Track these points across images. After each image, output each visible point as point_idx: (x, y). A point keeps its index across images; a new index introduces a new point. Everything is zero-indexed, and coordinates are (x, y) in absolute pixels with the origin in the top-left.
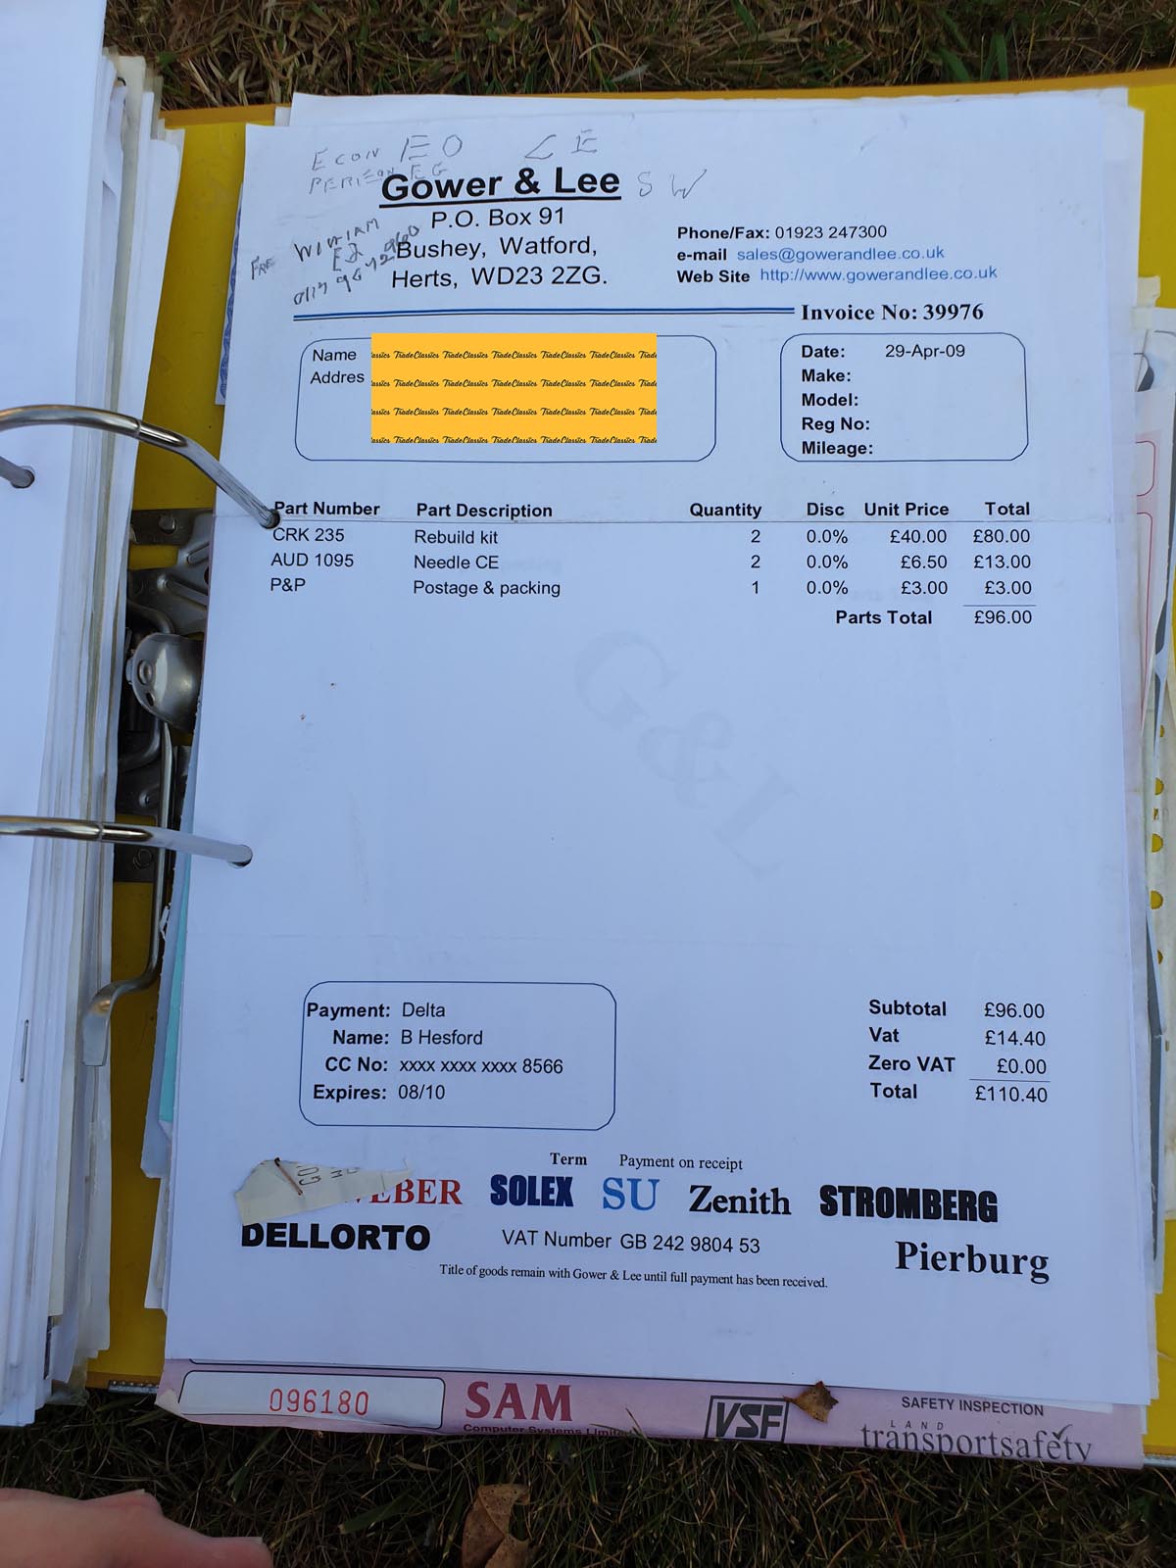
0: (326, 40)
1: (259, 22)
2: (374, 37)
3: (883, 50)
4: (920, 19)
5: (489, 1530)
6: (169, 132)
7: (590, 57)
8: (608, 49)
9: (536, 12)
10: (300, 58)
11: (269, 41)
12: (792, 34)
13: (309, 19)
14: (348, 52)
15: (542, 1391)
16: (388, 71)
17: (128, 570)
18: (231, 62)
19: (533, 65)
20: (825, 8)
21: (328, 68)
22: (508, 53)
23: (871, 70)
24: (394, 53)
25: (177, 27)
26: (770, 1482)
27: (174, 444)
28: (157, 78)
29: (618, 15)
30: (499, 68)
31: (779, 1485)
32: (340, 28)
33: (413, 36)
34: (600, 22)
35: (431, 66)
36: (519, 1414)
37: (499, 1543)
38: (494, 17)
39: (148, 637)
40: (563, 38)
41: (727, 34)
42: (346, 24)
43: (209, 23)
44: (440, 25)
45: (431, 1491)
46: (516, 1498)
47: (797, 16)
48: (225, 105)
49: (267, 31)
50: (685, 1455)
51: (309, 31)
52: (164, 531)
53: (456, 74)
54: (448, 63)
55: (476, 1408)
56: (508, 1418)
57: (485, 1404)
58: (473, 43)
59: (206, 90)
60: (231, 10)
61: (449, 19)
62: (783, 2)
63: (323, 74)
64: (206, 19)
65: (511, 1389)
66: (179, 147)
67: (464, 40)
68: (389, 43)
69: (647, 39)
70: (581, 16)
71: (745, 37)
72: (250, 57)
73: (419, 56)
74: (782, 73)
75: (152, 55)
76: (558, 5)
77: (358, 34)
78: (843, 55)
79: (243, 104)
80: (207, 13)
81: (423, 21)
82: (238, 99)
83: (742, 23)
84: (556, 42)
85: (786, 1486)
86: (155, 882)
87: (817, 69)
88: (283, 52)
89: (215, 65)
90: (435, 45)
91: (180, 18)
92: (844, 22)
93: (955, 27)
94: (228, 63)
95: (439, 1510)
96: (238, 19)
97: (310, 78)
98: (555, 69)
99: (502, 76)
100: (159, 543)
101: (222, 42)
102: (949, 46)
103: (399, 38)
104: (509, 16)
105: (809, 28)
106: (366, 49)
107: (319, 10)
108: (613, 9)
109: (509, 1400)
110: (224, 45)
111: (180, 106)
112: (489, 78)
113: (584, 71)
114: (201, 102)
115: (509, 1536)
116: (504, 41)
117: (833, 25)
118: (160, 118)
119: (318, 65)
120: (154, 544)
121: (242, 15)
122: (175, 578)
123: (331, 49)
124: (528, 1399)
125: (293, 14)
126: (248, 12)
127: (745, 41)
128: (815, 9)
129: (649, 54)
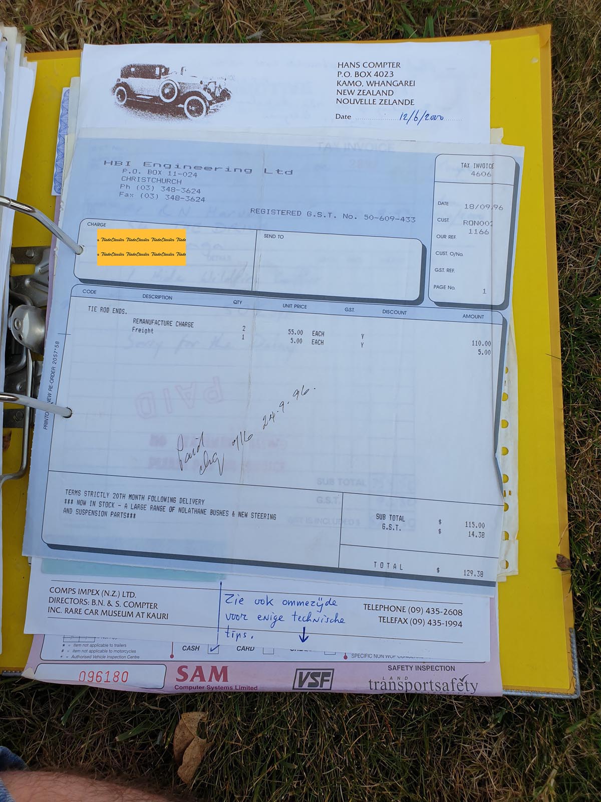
0: (107, 18)
1: (74, 10)
2: (130, 17)
3: (376, 24)
4: (394, 9)
5: (187, 734)
6: (30, 63)
7: (235, 27)
8: (244, 24)
9: (209, 5)
10: (95, 28)
11: (79, 19)
12: (332, 16)
13: (99, 9)
14: (118, 24)
15: (214, 669)
16: (137, 34)
17: (10, 276)
18: (61, 30)
19: (208, 31)
20: (348, 4)
21: (108, 32)
22: (196, 25)
23: (370, 33)
24: (140, 25)
25: (35, 12)
26: (324, 709)
27: (29, 211)
28: (23, 37)
29: (250, 7)
30: (192, 32)
31: (328, 711)
32: (113, 13)
33: (149, 17)
34: (240, 10)
35: (158, 31)
36: (202, 679)
37: (192, 740)
38: (189, 8)
39: (19, 307)
40: (222, 18)
41: (302, 16)
42: (116, 11)
43: (50, 10)
44: (161, 12)
45: (161, 719)
46: (200, 718)
47: (335, 8)
48: (58, 51)
49: (78, 15)
50: (283, 698)
51: (99, 15)
52: (29, 257)
53: (170, 35)
54: (166, 30)
55: (181, 677)
56: (197, 682)
57: (186, 676)
58: (179, 20)
59: (49, 43)
60: (60, 5)
61: (166, 8)
62: (328, 1)
63: (106, 35)
64: (49, 9)
65: (199, 669)
66: (34, 70)
67: (175, 18)
68: (138, 20)
69: (263, 19)
70: (231, 7)
71: (310, 18)
72: (70, 27)
73: (152, 27)
74: (328, 35)
75: (22, 26)
76: (220, 2)
77: (122, 16)
78: (356, 26)
79: (66, 50)
80: (49, 6)
81: (154, 10)
82: (64, 48)
83: (308, 11)
84: (219, 20)
85: (331, 711)
86: (24, 428)
87: (344, 33)
88: (86, 25)
89: (53, 31)
90: (160, 21)
91: (37, 8)
92: (357, 11)
93: (409, 13)
94: (59, 29)
95: (164, 728)
96: (64, 9)
97: (99, 37)
98: (218, 33)
99: (193, 36)
100: (26, 263)
101: (56, 21)
102: (407, 23)
103: (142, 18)
104: (195, 7)
105: (341, 13)
106: (126, 23)
107: (103, 4)
108: (247, 4)
109: (198, 674)
110: (58, 21)
111: (36, 51)
112: (186, 37)
113: (232, 34)
114: (46, 48)
115: (197, 737)
116: (193, 19)
117: (351, 12)
118: (24, 56)
119: (103, 31)
120: (24, 264)
121: (66, 7)
122: (34, 280)
123: (110, 23)
124: (207, 673)
125: (91, 7)
126: (69, 6)
127: (310, 20)
128: (344, 5)
129: (264, 26)
